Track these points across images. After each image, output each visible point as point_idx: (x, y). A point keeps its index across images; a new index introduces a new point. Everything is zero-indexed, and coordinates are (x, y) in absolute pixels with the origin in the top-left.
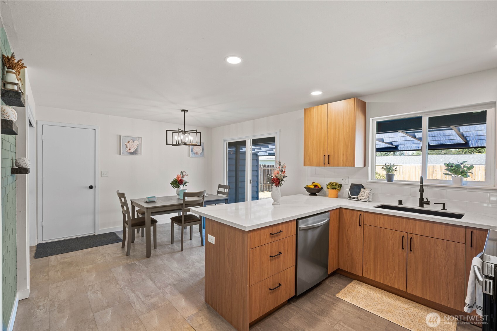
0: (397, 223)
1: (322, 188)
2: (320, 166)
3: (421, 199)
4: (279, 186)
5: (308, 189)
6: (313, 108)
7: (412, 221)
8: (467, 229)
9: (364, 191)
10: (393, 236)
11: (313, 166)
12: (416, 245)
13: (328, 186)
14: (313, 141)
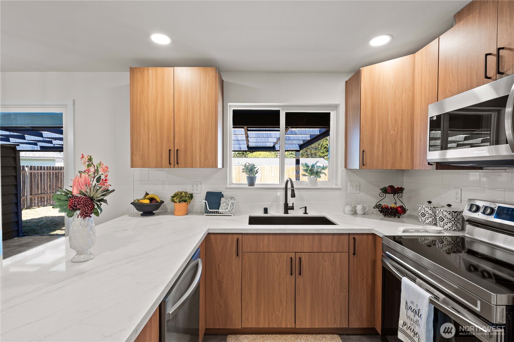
0: (283, 242)
1: (162, 202)
2: (161, 167)
3: (286, 204)
4: (93, 215)
5: (137, 205)
6: (148, 70)
7: (300, 236)
8: (350, 236)
9: (225, 202)
10: (279, 260)
11: (149, 167)
12: (304, 266)
13: (175, 198)
14: (148, 125)
